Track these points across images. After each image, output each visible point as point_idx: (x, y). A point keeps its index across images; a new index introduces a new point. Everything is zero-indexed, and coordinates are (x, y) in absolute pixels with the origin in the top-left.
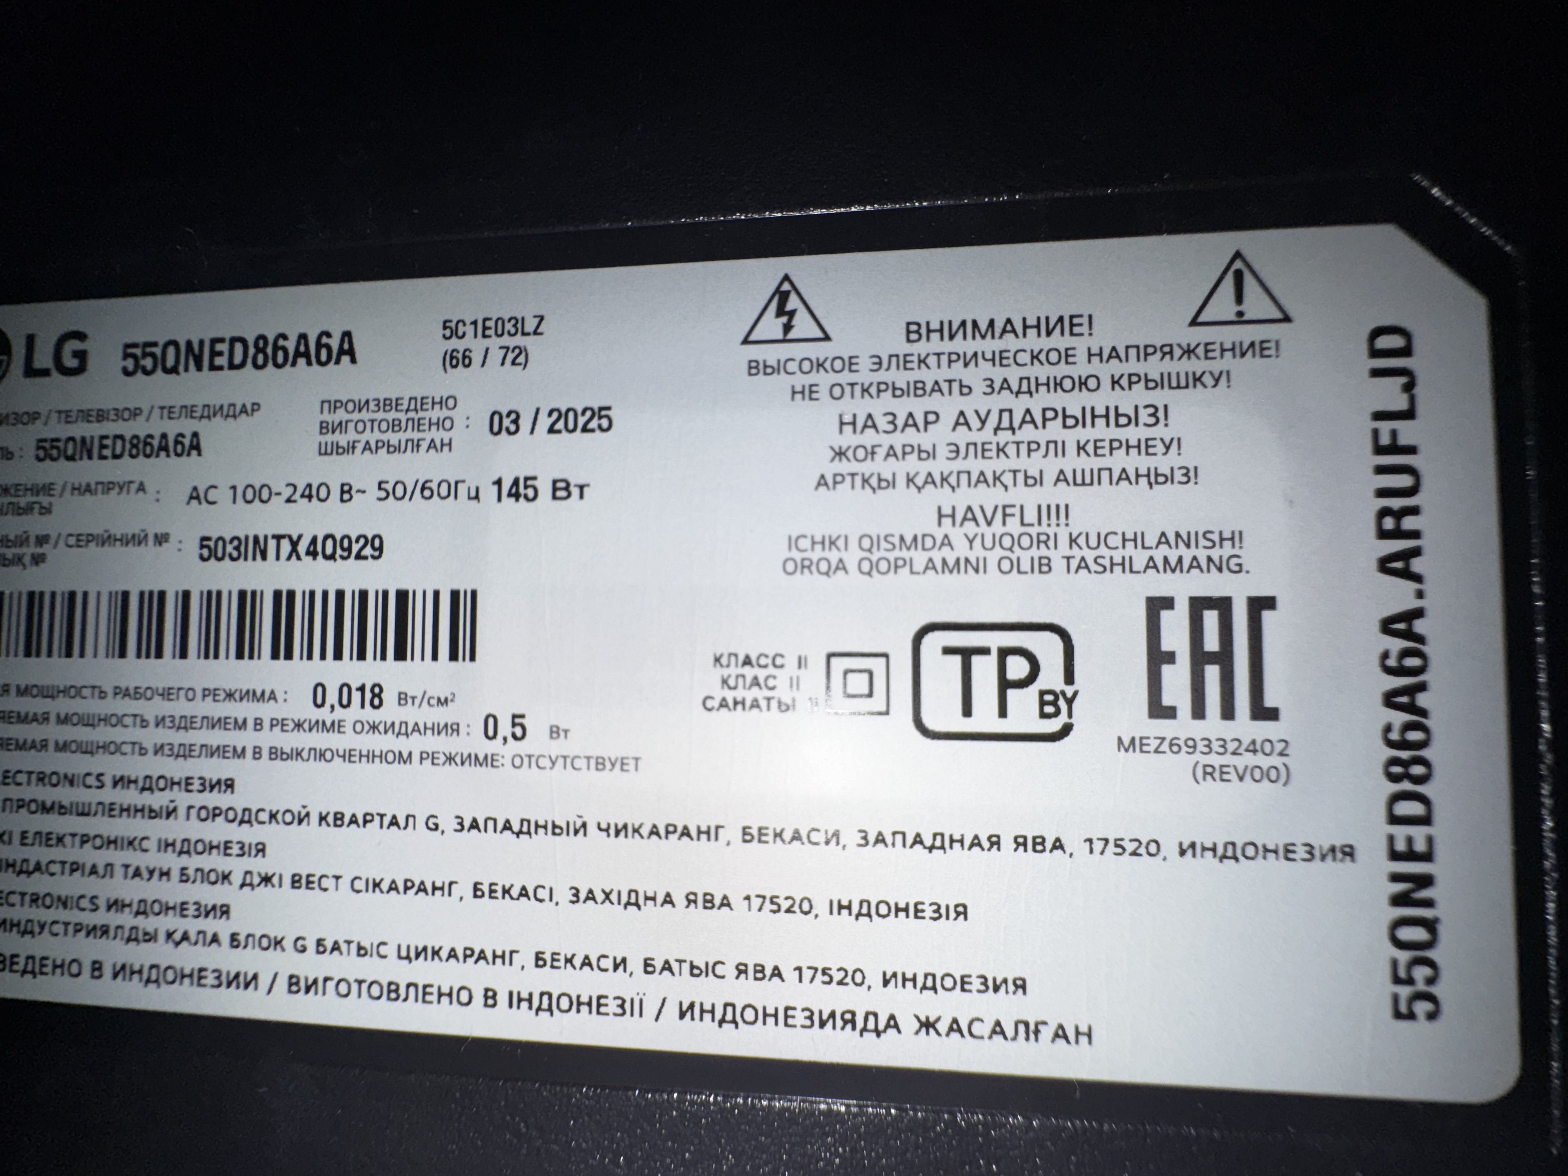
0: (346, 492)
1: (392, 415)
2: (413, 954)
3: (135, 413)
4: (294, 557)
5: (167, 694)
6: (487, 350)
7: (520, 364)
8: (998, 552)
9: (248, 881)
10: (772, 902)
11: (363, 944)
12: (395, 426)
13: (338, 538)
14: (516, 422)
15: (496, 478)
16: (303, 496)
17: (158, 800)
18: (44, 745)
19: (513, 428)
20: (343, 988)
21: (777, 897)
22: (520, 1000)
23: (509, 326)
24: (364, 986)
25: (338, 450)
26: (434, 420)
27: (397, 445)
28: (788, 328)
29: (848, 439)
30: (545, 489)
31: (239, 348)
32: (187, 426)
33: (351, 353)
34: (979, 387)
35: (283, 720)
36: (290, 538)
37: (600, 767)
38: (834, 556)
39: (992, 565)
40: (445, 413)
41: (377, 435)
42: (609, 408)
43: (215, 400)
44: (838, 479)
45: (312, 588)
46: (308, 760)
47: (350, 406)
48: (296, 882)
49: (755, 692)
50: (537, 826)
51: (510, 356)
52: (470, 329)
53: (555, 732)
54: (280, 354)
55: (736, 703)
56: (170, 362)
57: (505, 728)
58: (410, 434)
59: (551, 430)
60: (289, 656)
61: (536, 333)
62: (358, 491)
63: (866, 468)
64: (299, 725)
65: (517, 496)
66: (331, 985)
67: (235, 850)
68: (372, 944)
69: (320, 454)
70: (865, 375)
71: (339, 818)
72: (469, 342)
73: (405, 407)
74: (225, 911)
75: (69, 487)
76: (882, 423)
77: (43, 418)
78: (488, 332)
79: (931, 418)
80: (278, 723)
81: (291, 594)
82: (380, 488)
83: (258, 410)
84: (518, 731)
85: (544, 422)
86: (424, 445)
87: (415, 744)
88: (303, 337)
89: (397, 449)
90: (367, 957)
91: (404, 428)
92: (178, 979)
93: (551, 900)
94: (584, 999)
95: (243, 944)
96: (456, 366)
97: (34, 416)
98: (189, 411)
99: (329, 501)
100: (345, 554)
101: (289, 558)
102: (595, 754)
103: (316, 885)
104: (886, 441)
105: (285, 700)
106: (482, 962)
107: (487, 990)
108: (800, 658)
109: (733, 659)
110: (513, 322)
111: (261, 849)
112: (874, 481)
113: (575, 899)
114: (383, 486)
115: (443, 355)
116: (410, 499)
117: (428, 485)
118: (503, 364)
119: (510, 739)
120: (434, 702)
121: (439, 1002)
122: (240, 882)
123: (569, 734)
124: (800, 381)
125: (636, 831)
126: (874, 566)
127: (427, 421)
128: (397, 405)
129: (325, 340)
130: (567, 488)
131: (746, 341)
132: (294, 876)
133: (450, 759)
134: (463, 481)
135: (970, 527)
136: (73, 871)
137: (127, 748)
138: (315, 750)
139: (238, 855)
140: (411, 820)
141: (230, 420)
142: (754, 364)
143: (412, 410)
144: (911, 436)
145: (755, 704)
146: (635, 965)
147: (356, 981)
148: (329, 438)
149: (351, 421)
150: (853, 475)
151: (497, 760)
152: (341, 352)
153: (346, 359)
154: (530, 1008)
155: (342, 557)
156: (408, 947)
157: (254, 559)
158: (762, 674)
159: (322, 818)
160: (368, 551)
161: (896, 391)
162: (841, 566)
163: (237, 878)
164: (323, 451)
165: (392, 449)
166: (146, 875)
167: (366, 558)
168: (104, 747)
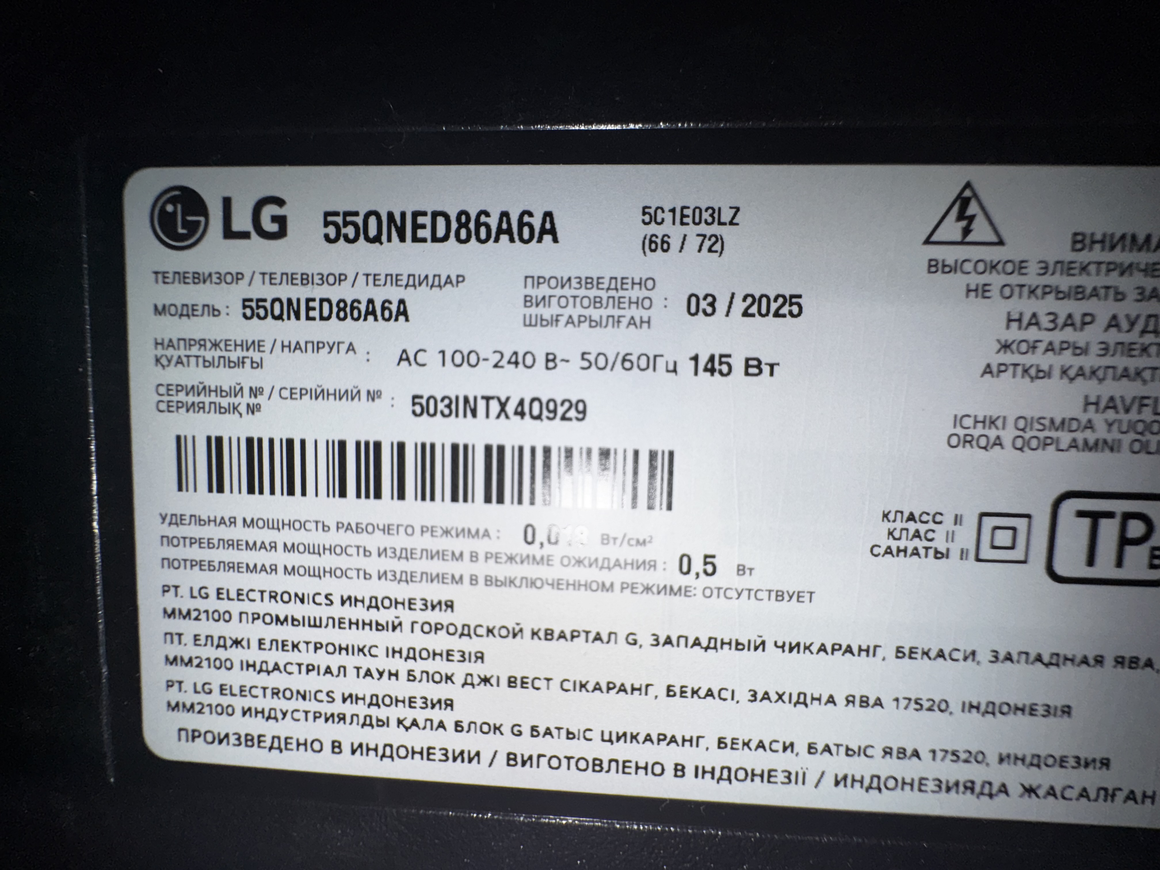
0: (551, 360)
1: (593, 293)
2: (614, 738)
3: (341, 278)
4: (503, 416)
5: (387, 530)
6: (685, 236)
7: (716, 252)
8: (1132, 436)
9: (469, 681)
10: (917, 703)
11: (571, 730)
12: (597, 302)
13: (544, 401)
14: (712, 305)
15: (693, 355)
16: (509, 362)
17: (384, 616)
18: (274, 569)
19: (709, 310)
20: (555, 763)
21: (921, 699)
22: (704, 772)
23: (706, 216)
24: (573, 762)
25: (542, 322)
26: (634, 299)
27: (598, 320)
28: (967, 231)
29: (1014, 334)
30: (739, 366)
31: (441, 222)
32: (394, 294)
33: (553, 232)
34: (1132, 295)
35: (497, 553)
36: (499, 399)
37: (780, 598)
38: (992, 433)
39: (1126, 445)
40: (645, 293)
41: (579, 311)
42: (800, 296)
43: (421, 271)
44: (1003, 368)
45: (521, 443)
46: (520, 587)
47: (553, 283)
48: (512, 682)
49: (916, 542)
50: (723, 643)
51: (707, 244)
52: (668, 216)
53: (741, 570)
54: (483, 231)
55: (899, 551)
56: (373, 232)
57: (698, 565)
58: (610, 311)
59: (746, 314)
60: (500, 500)
61: (731, 223)
62: (563, 360)
63: (1028, 360)
64: (511, 559)
65: (712, 371)
66: (544, 761)
67: (457, 656)
68: (579, 731)
69: (525, 325)
70: (1032, 279)
71: (549, 634)
72: (667, 228)
73: (605, 286)
74: (449, 704)
75: (278, 345)
76: (1045, 321)
77: (247, 279)
78: (685, 220)
79: (1088, 320)
80: (494, 557)
81: (501, 449)
82: (583, 359)
83: (463, 281)
84: (710, 569)
85: (739, 306)
86: (625, 321)
87: (617, 576)
88: (505, 215)
89: (598, 324)
90: (575, 740)
91: (605, 305)
92: (410, 755)
93: (733, 699)
94: (758, 772)
95: (466, 728)
96: (654, 251)
97: (238, 277)
98: (394, 279)
99: (534, 368)
100: (551, 415)
101: (498, 417)
102: (776, 588)
103: (529, 685)
104: (1046, 337)
105: (498, 538)
106: (673, 745)
107: (676, 765)
108: (956, 516)
109: (899, 515)
110: (710, 211)
111: (480, 657)
112: (1033, 372)
113: (753, 698)
114: (586, 356)
115: (642, 239)
116: (612, 369)
117: (628, 357)
118: (700, 250)
119: (702, 575)
120: (633, 542)
121: (636, 773)
122: (463, 681)
123: (753, 572)
124: (975, 280)
125: (807, 648)
126: (1027, 443)
127: (626, 300)
128: (598, 283)
129: (526, 219)
130: (759, 367)
131: (928, 241)
132: (510, 678)
133: (648, 589)
134: (662, 356)
135: (1111, 415)
136: (308, 671)
137: (352, 574)
138: (526, 578)
139: (459, 661)
140: (613, 636)
141: (436, 290)
142: (933, 263)
143: (612, 289)
144: (1068, 334)
145: (916, 552)
146: (801, 747)
147: (566, 757)
148: (533, 311)
149: (554, 296)
150: (1016, 365)
151: (690, 591)
152: (543, 231)
153: (548, 238)
154: (713, 778)
155: (549, 418)
156: (610, 733)
157: (465, 416)
158: (923, 528)
159: (534, 634)
160: (572, 413)
161: (1061, 295)
162: (998, 442)
163: (459, 679)
164: (528, 323)
165: (594, 324)
166: (376, 675)
167: (570, 419)
168: (332, 572)
